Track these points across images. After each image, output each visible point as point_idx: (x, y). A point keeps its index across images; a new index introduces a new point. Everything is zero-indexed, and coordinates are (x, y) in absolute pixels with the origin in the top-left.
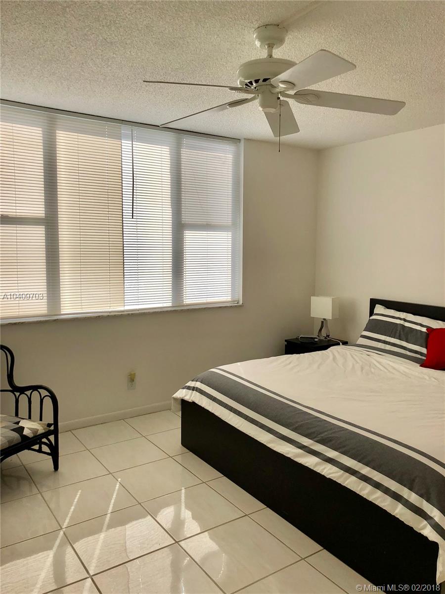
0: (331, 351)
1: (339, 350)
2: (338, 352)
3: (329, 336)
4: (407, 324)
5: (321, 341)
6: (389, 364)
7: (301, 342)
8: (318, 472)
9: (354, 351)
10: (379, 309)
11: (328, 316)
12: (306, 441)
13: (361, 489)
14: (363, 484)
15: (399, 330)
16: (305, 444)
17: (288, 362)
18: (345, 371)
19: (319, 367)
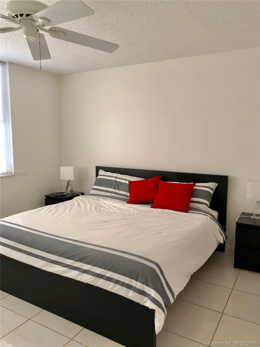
0: (75, 200)
1: (80, 199)
2: (80, 200)
3: (72, 190)
4: (118, 180)
5: (68, 194)
6: (110, 204)
7: (56, 196)
8: (79, 280)
9: (89, 198)
10: (101, 172)
11: (72, 178)
12: (69, 262)
13: (107, 286)
14: (108, 282)
15: (114, 183)
16: (68, 264)
17: (50, 210)
18: (86, 212)
19: (70, 211)
